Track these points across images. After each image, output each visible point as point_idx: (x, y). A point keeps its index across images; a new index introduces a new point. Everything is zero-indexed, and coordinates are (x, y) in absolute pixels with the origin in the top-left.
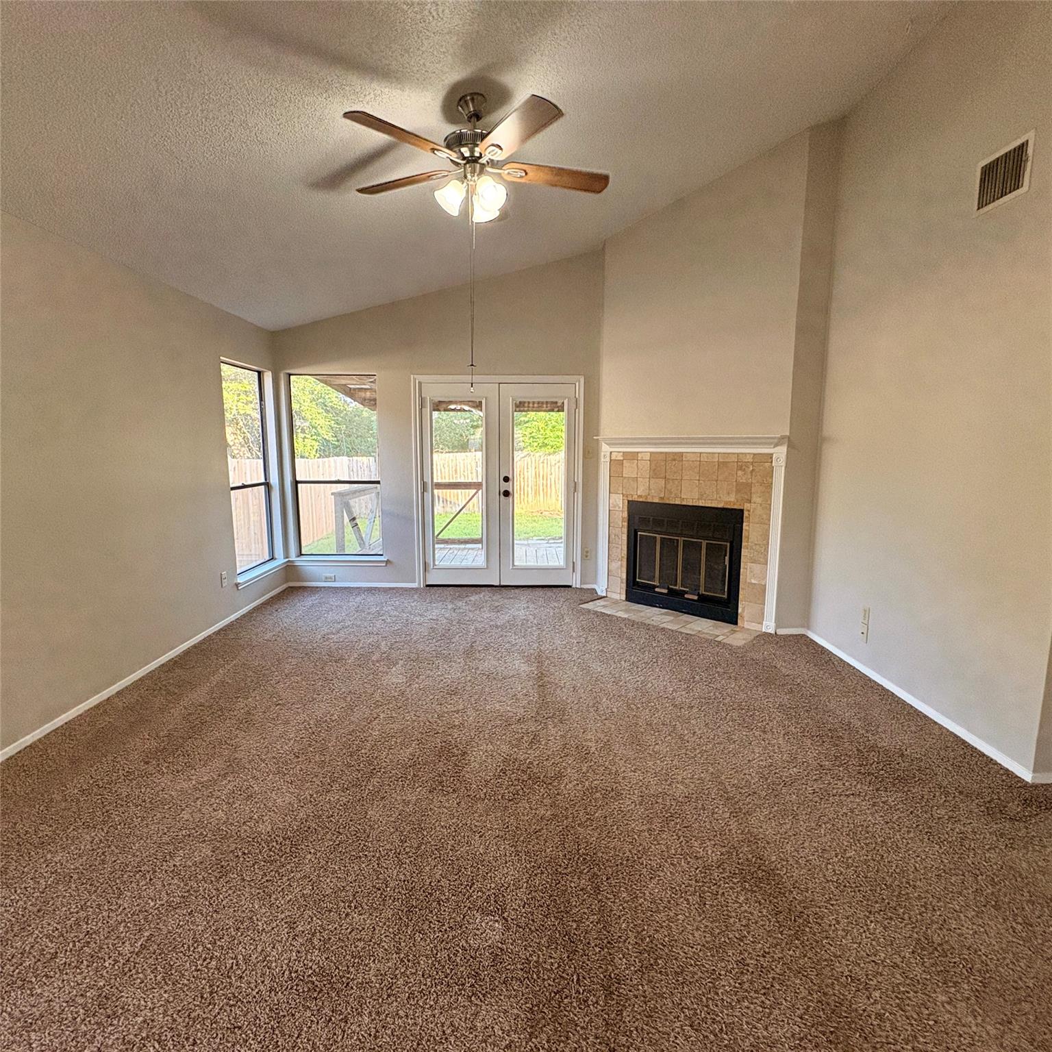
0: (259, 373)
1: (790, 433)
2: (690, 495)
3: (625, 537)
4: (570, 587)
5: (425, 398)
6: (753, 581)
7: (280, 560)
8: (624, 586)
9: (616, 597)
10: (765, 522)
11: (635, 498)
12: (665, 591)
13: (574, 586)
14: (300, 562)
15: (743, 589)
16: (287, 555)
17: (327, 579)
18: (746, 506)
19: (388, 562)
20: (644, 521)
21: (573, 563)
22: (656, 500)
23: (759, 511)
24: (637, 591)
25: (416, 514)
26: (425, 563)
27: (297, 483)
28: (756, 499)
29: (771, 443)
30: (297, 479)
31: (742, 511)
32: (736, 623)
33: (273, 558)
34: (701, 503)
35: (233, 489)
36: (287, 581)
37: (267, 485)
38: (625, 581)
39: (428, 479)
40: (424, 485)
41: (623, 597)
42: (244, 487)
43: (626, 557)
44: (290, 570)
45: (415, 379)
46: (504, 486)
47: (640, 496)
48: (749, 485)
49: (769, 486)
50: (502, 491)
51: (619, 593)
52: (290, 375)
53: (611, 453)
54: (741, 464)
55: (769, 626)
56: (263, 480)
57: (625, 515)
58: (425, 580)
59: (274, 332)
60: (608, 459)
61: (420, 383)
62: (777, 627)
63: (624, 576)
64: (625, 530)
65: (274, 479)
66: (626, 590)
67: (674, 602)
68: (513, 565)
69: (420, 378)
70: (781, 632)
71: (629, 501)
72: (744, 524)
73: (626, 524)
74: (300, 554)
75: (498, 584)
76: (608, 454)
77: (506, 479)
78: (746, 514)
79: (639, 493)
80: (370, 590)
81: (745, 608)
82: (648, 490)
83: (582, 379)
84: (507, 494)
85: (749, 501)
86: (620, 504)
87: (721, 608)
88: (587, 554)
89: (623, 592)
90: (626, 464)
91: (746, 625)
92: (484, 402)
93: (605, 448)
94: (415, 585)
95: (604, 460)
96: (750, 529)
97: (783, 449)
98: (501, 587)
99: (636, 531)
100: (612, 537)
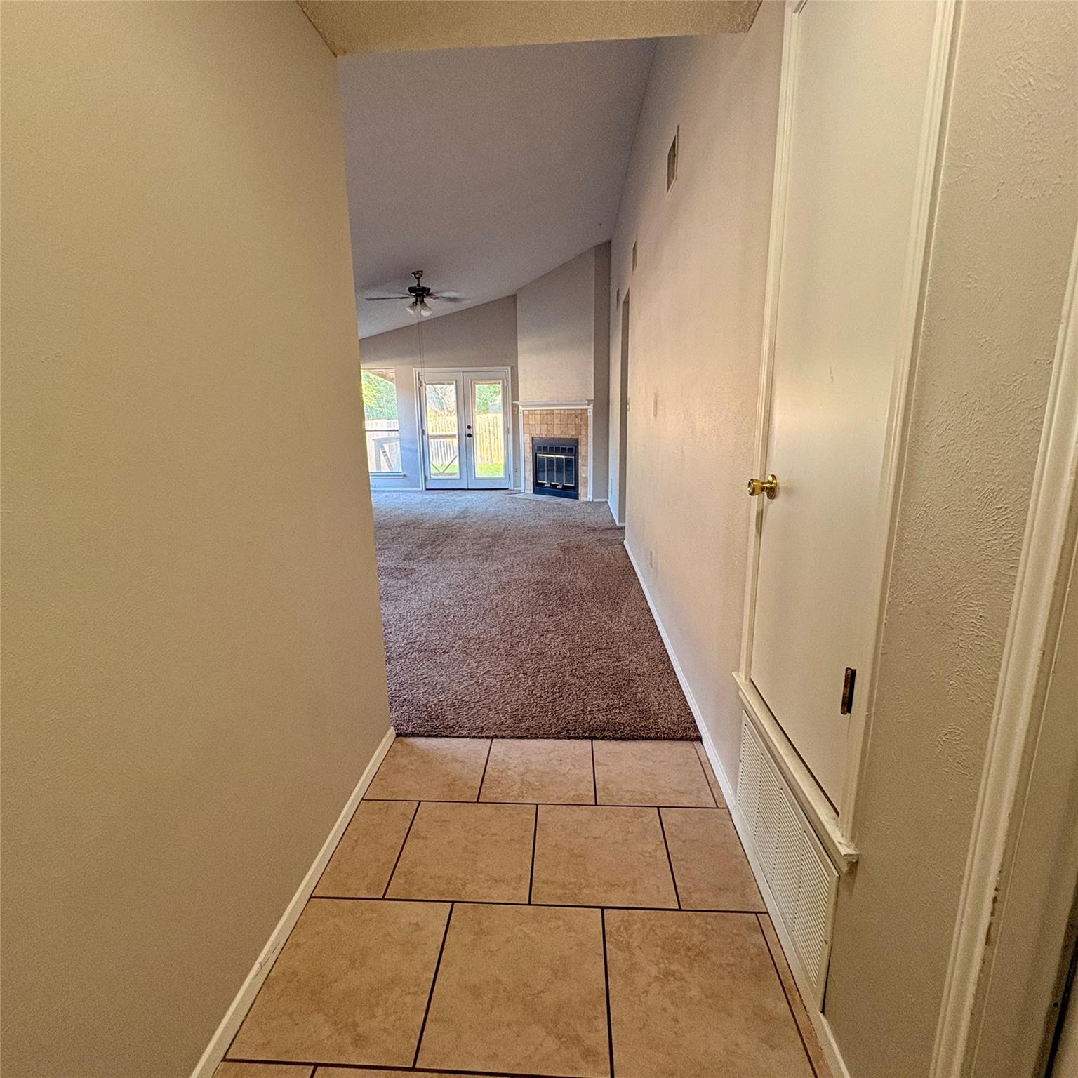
1: (595, 397)
2: (557, 433)
3: (531, 458)
4: (507, 489)
5: (422, 381)
6: (584, 476)
8: (532, 485)
9: (529, 492)
10: (586, 445)
11: (535, 435)
12: (548, 485)
13: (510, 488)
15: (580, 480)
18: (579, 437)
19: (404, 476)
20: (539, 448)
21: (509, 475)
22: (544, 436)
23: (584, 439)
24: (538, 488)
25: (419, 448)
26: (426, 477)
28: (583, 433)
29: (585, 404)
31: (578, 439)
32: (578, 499)
34: (562, 437)
38: (532, 483)
39: (425, 428)
40: (423, 432)
41: (532, 492)
43: (532, 469)
45: (416, 370)
46: (468, 431)
47: (537, 434)
48: (581, 425)
49: (587, 426)
50: (467, 434)
51: (530, 489)
54: (576, 415)
55: (590, 498)
57: (531, 445)
58: (425, 486)
60: (522, 415)
61: (419, 373)
62: (593, 498)
63: (532, 480)
64: (531, 454)
67: (552, 491)
68: (475, 477)
69: (418, 369)
70: (595, 500)
71: (532, 438)
72: (579, 446)
73: (531, 450)
75: (466, 488)
76: (522, 411)
77: (469, 427)
78: (579, 441)
81: (581, 490)
82: (541, 431)
83: (509, 368)
84: (470, 435)
85: (581, 434)
86: (528, 438)
87: (571, 492)
88: (516, 470)
89: (532, 488)
90: (530, 416)
91: (582, 498)
92: (454, 382)
93: (521, 408)
94: (420, 489)
95: (521, 415)
96: (582, 449)
97: (591, 406)
98: (468, 489)
99: (536, 454)
100: (526, 458)
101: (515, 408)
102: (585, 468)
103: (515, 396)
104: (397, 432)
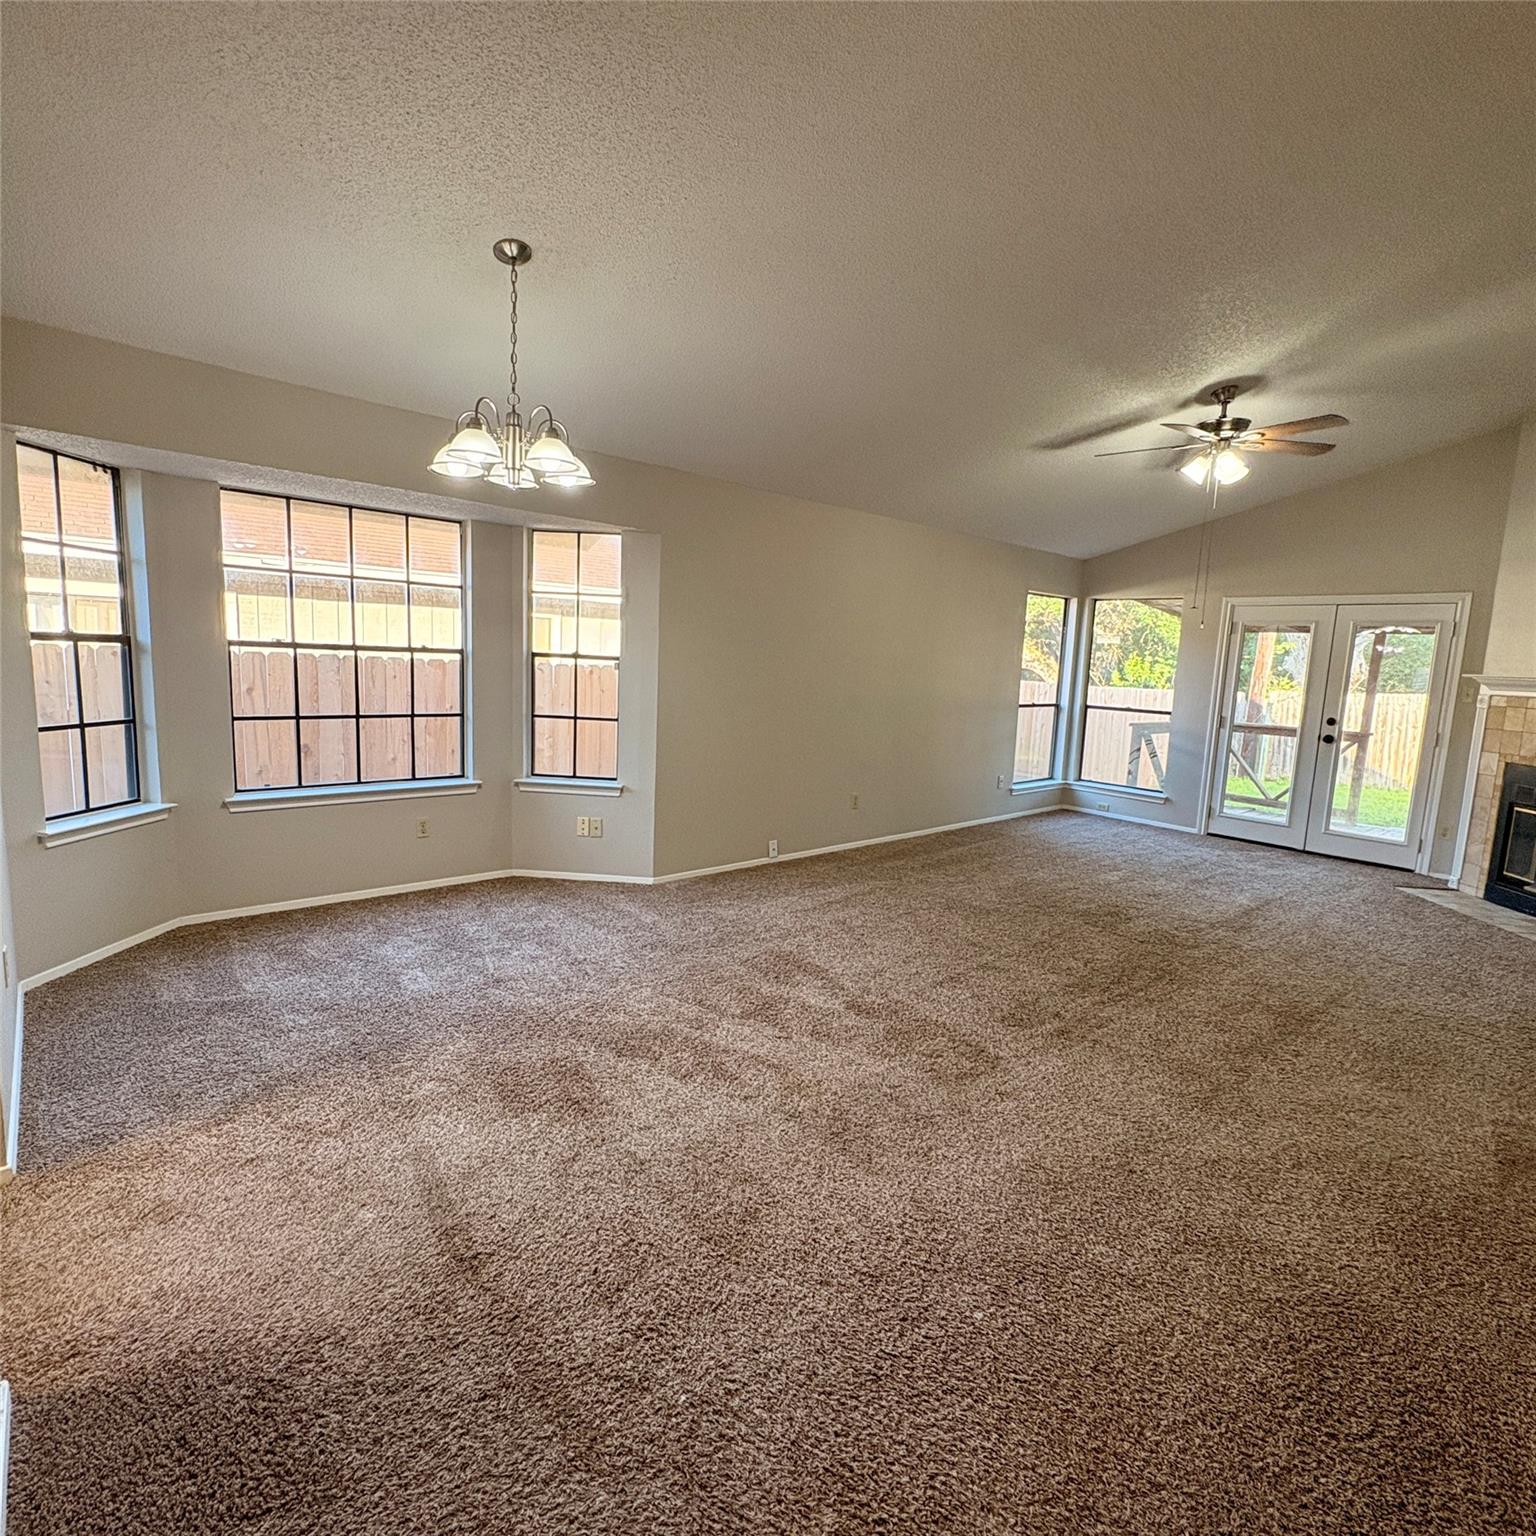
0: (1066, 600)
3: (1494, 812)
4: (1410, 871)
5: (1237, 623)
7: (1059, 780)
8: (1484, 878)
9: (1471, 892)
11: (1516, 760)
13: (1417, 871)
14: (1077, 786)
16: (1065, 777)
17: (1101, 808)
19: (1167, 799)
20: (1524, 792)
21: (1421, 841)
24: (1503, 890)
25: (1207, 750)
26: (1210, 809)
27: (1087, 707)
30: (1088, 703)
33: (1051, 778)
35: (1021, 706)
36: (1061, 803)
37: (1057, 706)
38: (1486, 872)
39: (1227, 714)
40: (1222, 721)
41: (1481, 894)
42: (1034, 705)
43: (1492, 839)
44: (1066, 792)
45: (1227, 603)
46: (1327, 730)
47: (1524, 758)
50: (1322, 736)
51: (1476, 886)
52: (1096, 600)
53: (1491, 697)
56: (1054, 702)
57: (1500, 782)
58: (1207, 827)
59: (1085, 561)
60: (1486, 706)
61: (1233, 607)
63: (1486, 865)
64: (1496, 803)
65: (1065, 703)
66: (1487, 886)
68: (1327, 828)
69: (1233, 600)
71: (1507, 764)
73: (1498, 794)
74: (1080, 779)
75: (1302, 848)
76: (1487, 698)
77: (1331, 722)
79: (1522, 753)
80: (1141, 826)
83: (1469, 598)
84: (1329, 739)
86: (1494, 766)
88: (1445, 832)
89: (1483, 887)
90: (1510, 712)
92: (1313, 627)
93: (1484, 691)
94: (1194, 831)
95: (1482, 707)
98: (1304, 852)
99: (1511, 806)
100: (1477, 810)
101: (1468, 691)
103: (1474, 659)
104: (1168, 716)
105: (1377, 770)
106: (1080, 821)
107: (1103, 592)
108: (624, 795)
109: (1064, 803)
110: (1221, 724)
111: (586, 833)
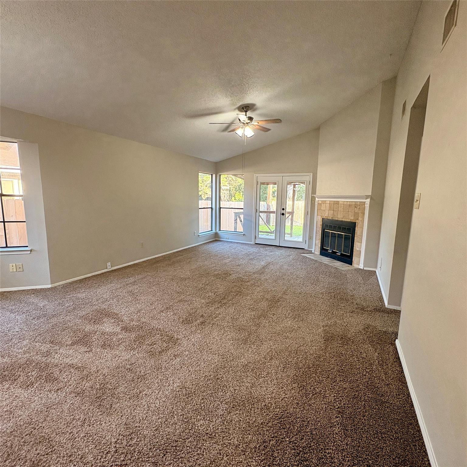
0: (212, 175)
1: (372, 194)
2: (341, 217)
3: (321, 232)
4: (304, 249)
5: (258, 182)
6: (358, 249)
7: (214, 231)
8: (320, 249)
9: (317, 253)
10: (362, 227)
11: (324, 217)
12: (331, 252)
13: (305, 249)
14: (219, 232)
15: (355, 252)
16: (216, 230)
17: (226, 239)
18: (357, 221)
19: (244, 234)
20: (327, 226)
21: (306, 241)
22: (330, 218)
23: (361, 223)
24: (324, 252)
25: (253, 220)
26: (256, 236)
27: (220, 208)
28: (360, 219)
29: (364, 198)
30: (221, 207)
31: (356, 223)
32: (352, 265)
33: (212, 231)
34: (344, 220)
35: (200, 209)
36: (215, 238)
37: (212, 208)
38: (320, 248)
39: (258, 208)
40: (256, 210)
41: (319, 254)
42: (204, 208)
43: (320, 239)
44: (216, 234)
45: (256, 176)
46: (283, 212)
47: (326, 217)
48: (359, 213)
49: (364, 214)
50: (281, 213)
52: (220, 175)
53: (318, 201)
54: (356, 205)
55: (361, 266)
56: (211, 207)
57: (321, 223)
58: (255, 242)
59: (217, 163)
60: (317, 203)
61: (257, 177)
62: (364, 267)
63: (320, 246)
64: (321, 229)
65: (214, 207)
66: (320, 251)
67: (333, 256)
68: (284, 239)
69: (257, 175)
70: (365, 269)
71: (323, 218)
72: (356, 228)
73: (321, 227)
74: (220, 230)
75: (279, 245)
76: (317, 201)
77: (283, 209)
78: (357, 224)
79: (325, 216)
80: (237, 243)
81: (355, 259)
82: (328, 214)
83: (312, 174)
84: (283, 214)
85: (358, 219)
86: (320, 219)
87: (348, 259)
88: (311, 238)
89: (319, 252)
90: (322, 205)
91: (355, 266)
92: (277, 183)
93: (317, 199)
94: (252, 243)
95: (316, 203)
96: (357, 230)
97: (368, 200)
99: (324, 229)
100: (317, 231)
101: (313, 199)
102: (359, 244)
103: (314, 191)
104: (242, 210)
105: (297, 221)
106: (220, 243)
107: (222, 173)
108: (32, 252)
109: (216, 238)
110: (256, 211)
111: (15, 270)
